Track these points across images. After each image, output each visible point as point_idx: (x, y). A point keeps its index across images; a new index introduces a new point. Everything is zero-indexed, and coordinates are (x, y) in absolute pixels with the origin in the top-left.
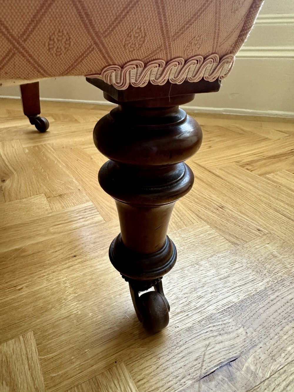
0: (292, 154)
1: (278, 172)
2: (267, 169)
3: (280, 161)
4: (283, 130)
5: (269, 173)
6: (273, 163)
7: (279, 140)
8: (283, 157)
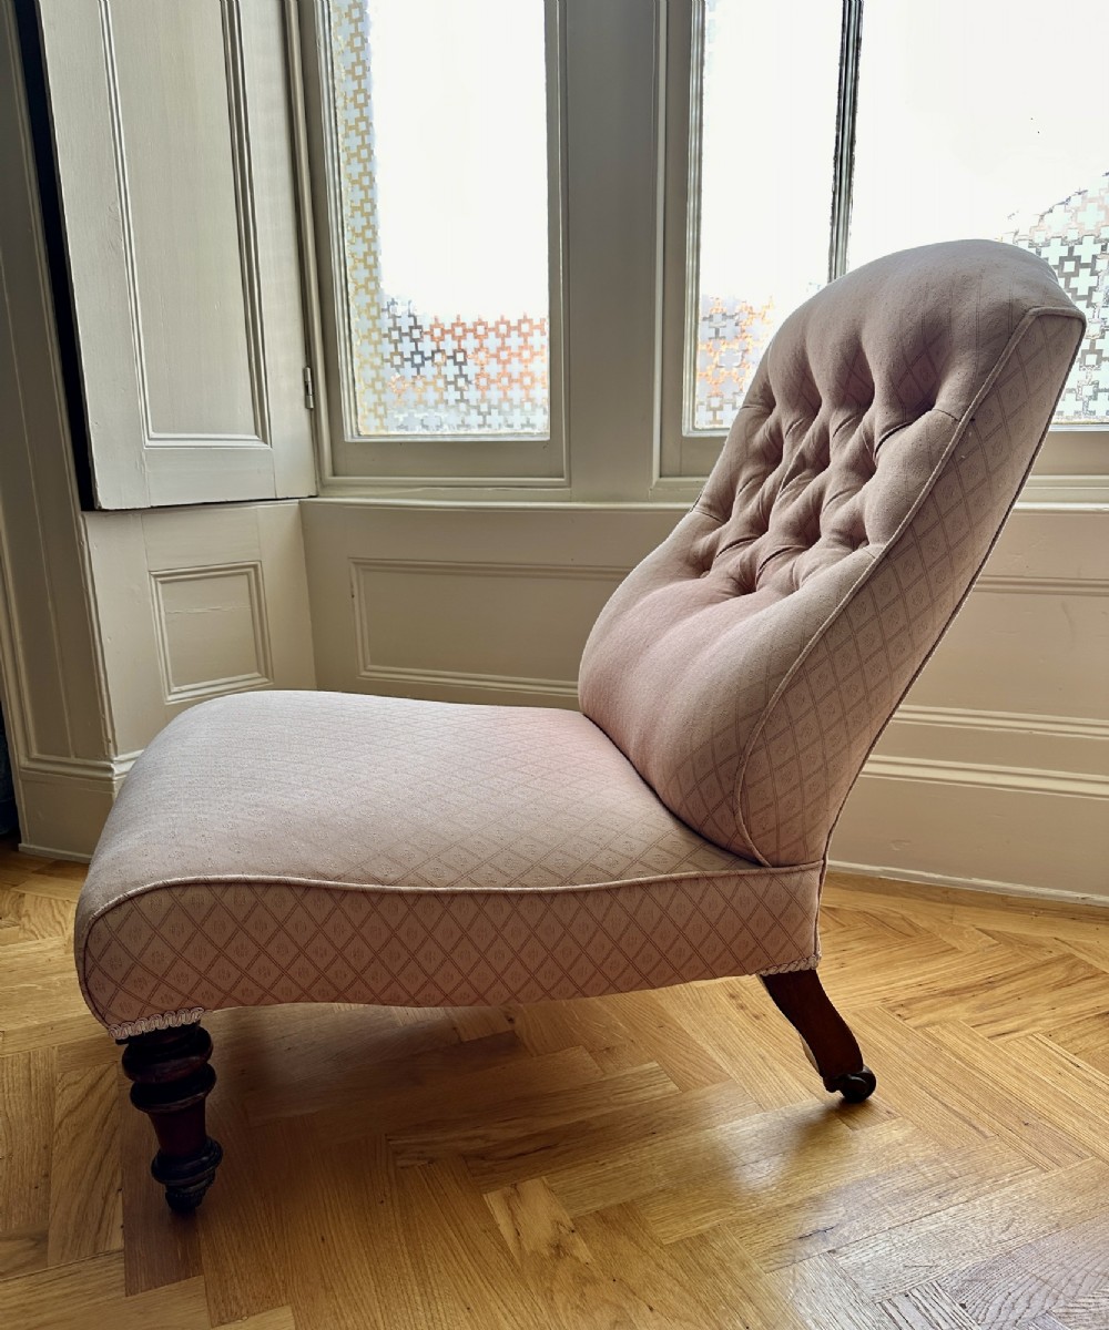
8: (969, 992)
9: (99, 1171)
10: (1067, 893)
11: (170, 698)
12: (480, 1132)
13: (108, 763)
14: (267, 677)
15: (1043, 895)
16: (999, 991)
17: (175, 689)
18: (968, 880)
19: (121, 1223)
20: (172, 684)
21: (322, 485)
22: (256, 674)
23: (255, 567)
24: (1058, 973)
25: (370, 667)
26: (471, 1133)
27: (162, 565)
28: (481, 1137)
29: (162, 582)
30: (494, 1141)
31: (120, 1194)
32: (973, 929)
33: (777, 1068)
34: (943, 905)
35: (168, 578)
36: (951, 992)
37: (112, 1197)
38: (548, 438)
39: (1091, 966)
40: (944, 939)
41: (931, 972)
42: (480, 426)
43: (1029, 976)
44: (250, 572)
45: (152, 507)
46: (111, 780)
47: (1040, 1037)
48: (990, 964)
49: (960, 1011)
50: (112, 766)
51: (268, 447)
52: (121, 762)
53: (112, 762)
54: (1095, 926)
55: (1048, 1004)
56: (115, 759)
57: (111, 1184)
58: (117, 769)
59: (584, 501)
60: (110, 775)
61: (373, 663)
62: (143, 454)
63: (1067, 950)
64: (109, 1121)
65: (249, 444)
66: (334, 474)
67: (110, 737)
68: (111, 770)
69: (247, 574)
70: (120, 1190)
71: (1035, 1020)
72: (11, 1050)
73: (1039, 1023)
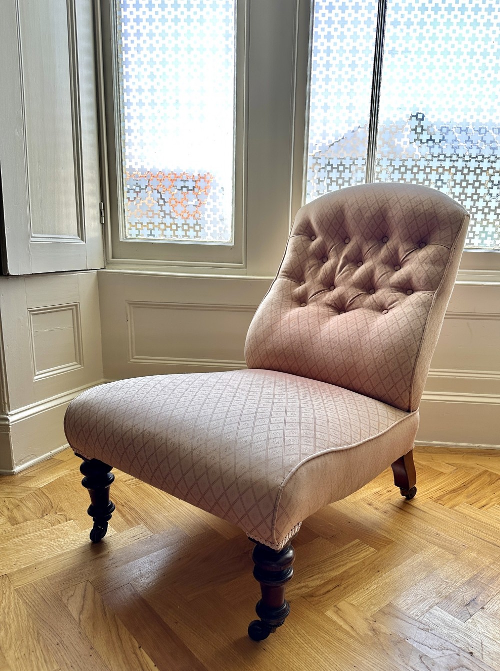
0: (464, 488)
1: (461, 505)
2: (453, 503)
3: (459, 494)
4: (451, 462)
5: (455, 506)
6: (455, 497)
7: (451, 473)
8: (459, 490)
9: (121, 640)
10: (471, 445)
11: (36, 378)
12: (302, 584)
13: (5, 416)
14: (80, 364)
15: (462, 446)
16: (470, 488)
17: (37, 373)
18: (431, 442)
19: (154, 664)
20: (36, 370)
21: (107, 263)
22: (75, 363)
23: (76, 306)
24: (486, 478)
25: (135, 357)
26: (299, 585)
27: (34, 306)
28: (305, 586)
29: (33, 315)
30: (312, 587)
31: (141, 649)
32: (443, 463)
33: (409, 534)
34: (425, 454)
35: (34, 313)
36: (454, 491)
37: (138, 652)
38: (233, 245)
39: (497, 474)
40: (436, 469)
41: (440, 484)
42: (195, 237)
43: (476, 481)
44: (74, 308)
45: (32, 274)
46: (9, 425)
47: (496, 505)
48: (459, 477)
49: (461, 498)
50: (8, 417)
51: (83, 243)
52: (12, 415)
53: (7, 415)
54: (488, 458)
55: (491, 492)
56: (9, 413)
57: (133, 646)
58: (11, 419)
59: (253, 275)
60: (7, 423)
61: (137, 355)
62: (29, 245)
63: (484, 469)
64: (107, 612)
65: (75, 241)
66: (113, 258)
67: (6, 401)
68: (8, 420)
69: (72, 309)
70: (140, 647)
71: (491, 499)
72: (18, 584)
73: (493, 500)
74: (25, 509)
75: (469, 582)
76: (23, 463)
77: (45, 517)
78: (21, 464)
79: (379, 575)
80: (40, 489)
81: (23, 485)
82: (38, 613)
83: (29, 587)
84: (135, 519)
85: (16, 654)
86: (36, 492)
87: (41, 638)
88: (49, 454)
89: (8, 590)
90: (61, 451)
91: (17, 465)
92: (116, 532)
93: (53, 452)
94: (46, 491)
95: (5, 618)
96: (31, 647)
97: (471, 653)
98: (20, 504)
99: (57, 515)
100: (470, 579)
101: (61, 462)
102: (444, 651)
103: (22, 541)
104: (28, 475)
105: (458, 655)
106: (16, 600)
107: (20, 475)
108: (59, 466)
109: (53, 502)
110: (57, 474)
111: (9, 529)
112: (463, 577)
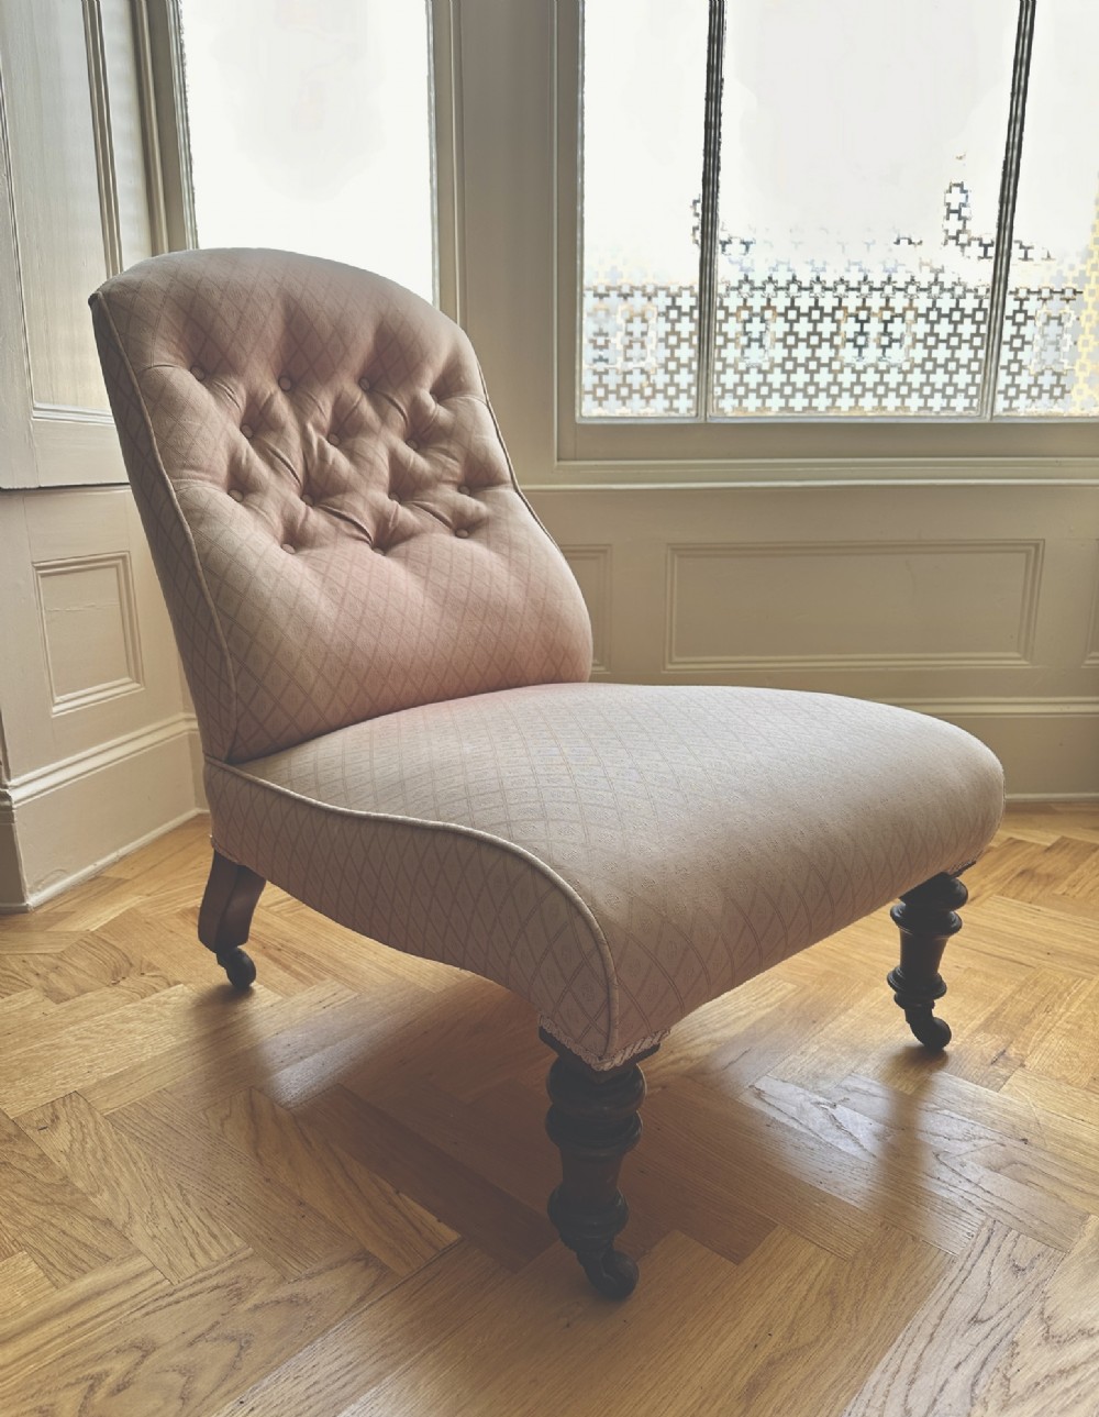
9: (355, 1182)
11: (55, 709)
13: (2, 790)
14: (138, 682)
17: (57, 699)
19: (435, 1219)
20: (54, 694)
22: (127, 679)
23: (123, 558)
27: (44, 556)
29: (43, 576)
35: (48, 571)
37: (397, 1200)
44: (119, 564)
45: (40, 488)
46: (10, 808)
50: (7, 791)
52: (16, 787)
53: (6, 787)
56: (9, 784)
57: (383, 1191)
58: (15, 795)
60: (7, 803)
62: (31, 425)
64: (311, 1140)
68: (7, 797)
69: (116, 566)
70: (397, 1192)
71: (982, 886)
72: (109, 1106)
73: (987, 888)
74: (72, 971)
75: (985, 1027)
76: (44, 887)
77: (122, 983)
78: (39, 890)
79: (818, 1029)
80: (92, 933)
81: (54, 929)
82: (169, 1155)
83: (133, 1109)
84: (311, 971)
85: (148, 1231)
86: (86, 939)
87: (189, 1197)
88: (90, 868)
89: (90, 1118)
90: (114, 863)
91: (31, 892)
92: (280, 998)
93: (100, 863)
94: (107, 935)
95: (102, 1169)
96: (175, 1213)
97: (1025, 1141)
98: (60, 963)
99: (144, 978)
100: (987, 1020)
101: (119, 882)
102: (976, 1142)
103: (88, 1029)
104: (60, 909)
105: (1003, 1145)
106: (114, 1136)
107: (40, 911)
108: (117, 890)
109: (128, 955)
110: (121, 905)
111: (52, 1010)
112: (972, 1018)
